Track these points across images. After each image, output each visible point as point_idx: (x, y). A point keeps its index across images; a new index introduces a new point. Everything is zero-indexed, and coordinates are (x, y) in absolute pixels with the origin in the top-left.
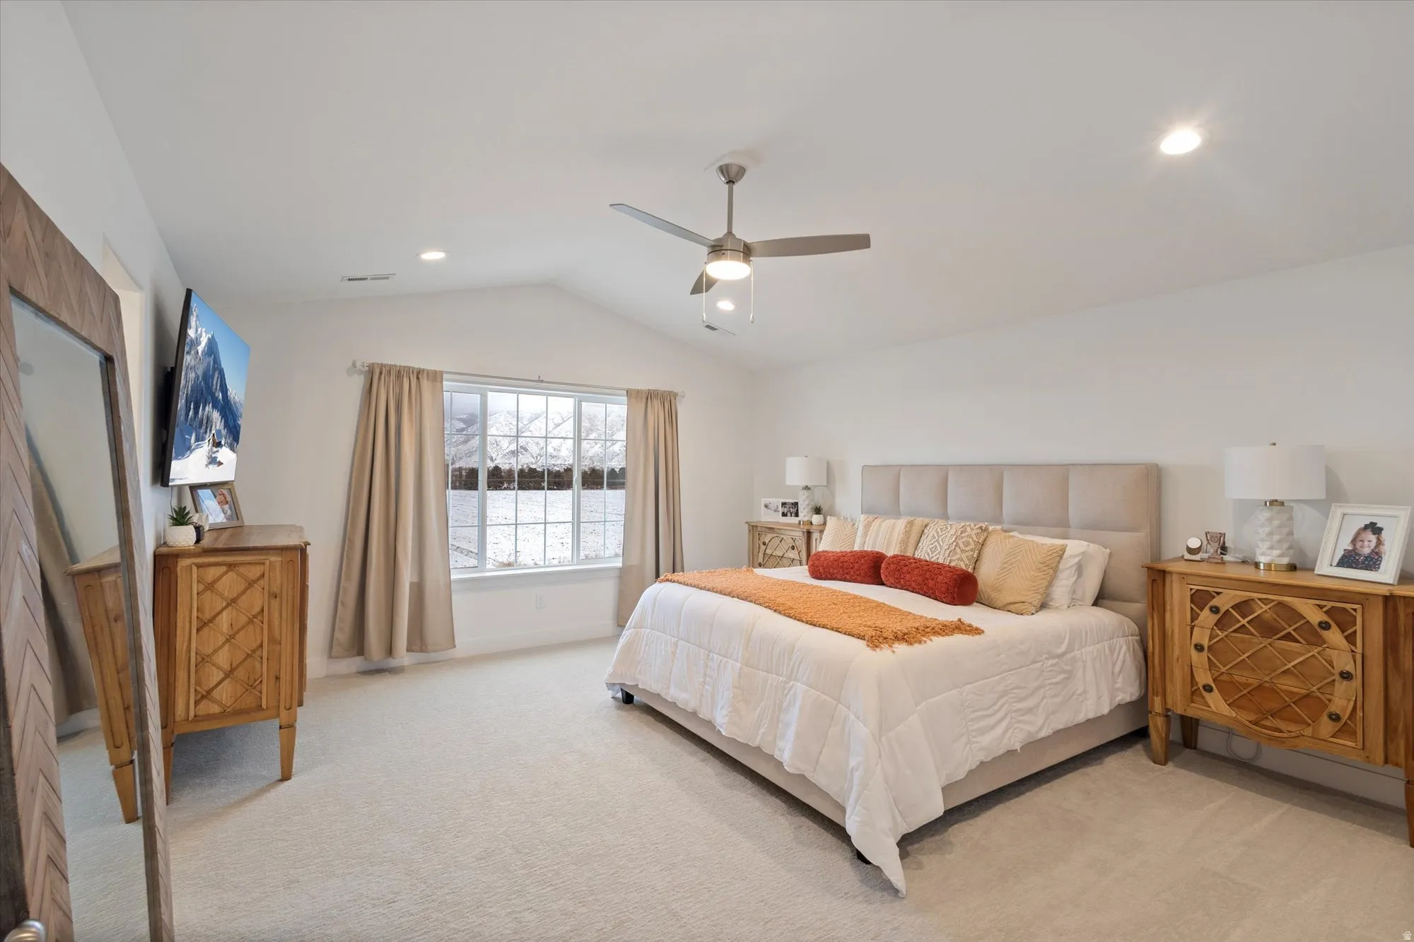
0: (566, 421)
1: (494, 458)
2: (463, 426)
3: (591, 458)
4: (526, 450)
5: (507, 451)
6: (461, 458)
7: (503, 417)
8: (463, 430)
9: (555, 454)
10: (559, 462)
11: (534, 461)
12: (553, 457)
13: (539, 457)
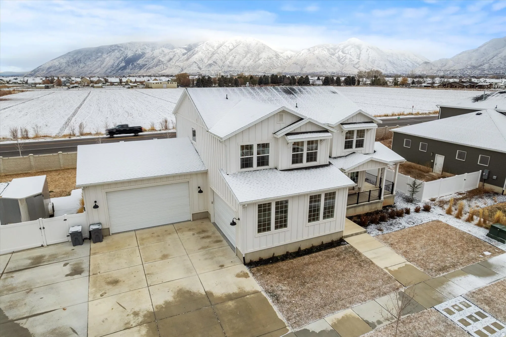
0: (235, 47)
1: (201, 68)
2: (185, 51)
3: (248, 67)
4: (216, 63)
5: (207, 64)
6: (186, 68)
7: (204, 46)
8: (185, 54)
9: (230, 65)
10: (232, 69)
11: (220, 69)
12: (229, 67)
13: (222, 67)
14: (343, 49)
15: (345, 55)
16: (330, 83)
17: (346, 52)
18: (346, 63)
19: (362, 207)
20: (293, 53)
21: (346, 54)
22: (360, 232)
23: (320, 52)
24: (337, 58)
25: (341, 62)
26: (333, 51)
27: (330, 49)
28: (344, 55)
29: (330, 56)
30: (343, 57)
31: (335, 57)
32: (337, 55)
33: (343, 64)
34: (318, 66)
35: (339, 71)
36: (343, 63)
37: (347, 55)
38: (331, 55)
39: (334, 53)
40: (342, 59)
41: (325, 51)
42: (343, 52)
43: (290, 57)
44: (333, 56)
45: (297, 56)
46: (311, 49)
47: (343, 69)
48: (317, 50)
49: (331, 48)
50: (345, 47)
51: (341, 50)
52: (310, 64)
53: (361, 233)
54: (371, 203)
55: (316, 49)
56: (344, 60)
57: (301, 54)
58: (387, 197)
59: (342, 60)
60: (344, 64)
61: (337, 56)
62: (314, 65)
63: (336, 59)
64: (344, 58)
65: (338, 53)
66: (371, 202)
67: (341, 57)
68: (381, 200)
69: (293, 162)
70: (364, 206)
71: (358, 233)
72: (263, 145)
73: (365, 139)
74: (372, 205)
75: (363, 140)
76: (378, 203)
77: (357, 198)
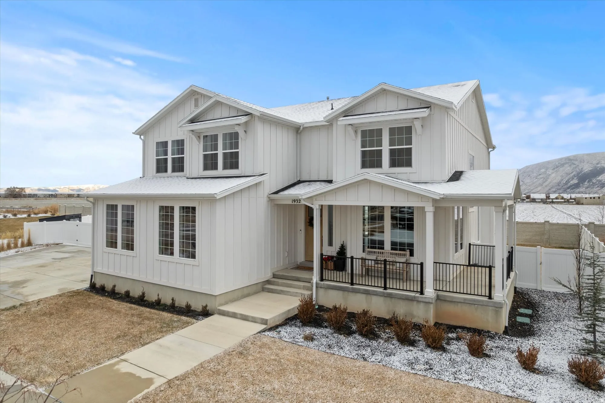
19: (364, 296)
22: (253, 317)
54: (390, 296)
58: (465, 299)
66: (389, 291)
68: (424, 296)
69: (206, 168)
70: (369, 296)
71: (247, 316)
72: (178, 141)
73: (414, 147)
74: (393, 300)
75: (410, 149)
76: (415, 303)
77: (383, 272)
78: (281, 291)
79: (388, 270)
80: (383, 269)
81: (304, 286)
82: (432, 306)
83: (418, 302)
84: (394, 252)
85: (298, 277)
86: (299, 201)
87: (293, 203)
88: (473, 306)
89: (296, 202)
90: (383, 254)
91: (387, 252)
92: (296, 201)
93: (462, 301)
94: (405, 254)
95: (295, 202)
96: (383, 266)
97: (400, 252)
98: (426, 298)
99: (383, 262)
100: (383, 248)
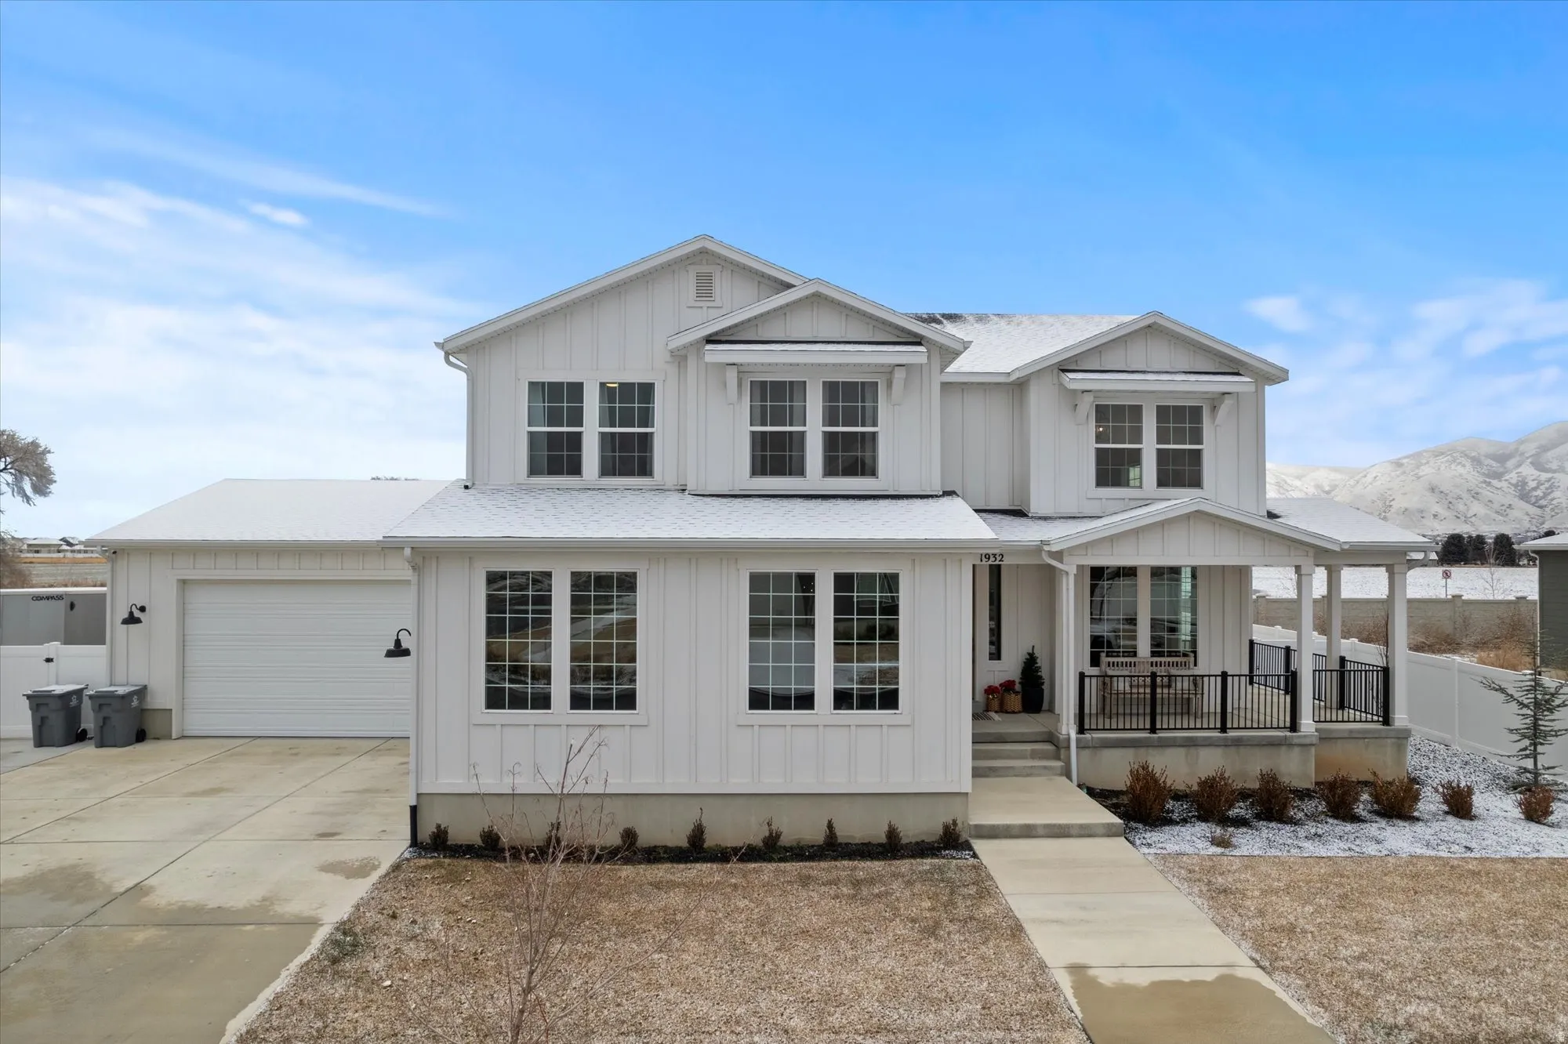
14: (1537, 455)
15: (1549, 475)
16: (1469, 556)
17: (1554, 466)
18: (1554, 502)
19: (1182, 751)
20: (1336, 476)
21: (1554, 471)
22: (1081, 826)
23: (1442, 469)
24: (1516, 486)
25: (1533, 500)
26: (1494, 464)
27: (1483, 458)
28: (1544, 476)
29: (1485, 482)
30: (1540, 484)
31: (1504, 484)
32: (1513, 477)
33: (1541, 507)
34: (1435, 516)
35: (1527, 532)
36: (1543, 502)
37: (1555, 475)
38: (1488, 476)
39: (1501, 470)
40: (1535, 489)
41: (1464, 466)
42: (1539, 466)
43: (1327, 488)
44: (1495, 482)
45: (1353, 487)
46: (1405, 461)
47: (1543, 523)
48: (1428, 463)
49: (1488, 456)
50: (1544, 449)
51: (1529, 460)
52: (1406, 509)
53: (1086, 832)
54: (1238, 743)
55: (1424, 461)
56: (1545, 495)
57: (1369, 478)
58: (1351, 731)
59: (1539, 493)
60: (1546, 506)
61: (1514, 481)
62: (1422, 511)
63: (1512, 490)
64: (1547, 485)
65: (1519, 470)
66: (1231, 734)
67: (1532, 484)
68: (1299, 734)
69: (760, 467)
70: (1193, 750)
71: (1068, 826)
72: (626, 388)
73: (1207, 447)
74: (1242, 750)
75: (1198, 452)
76: (1284, 748)
77: (1148, 702)
78: (991, 769)
79: (1159, 696)
80: (1148, 696)
81: (1033, 751)
82: (1313, 750)
83: (1291, 745)
84: (1158, 659)
85: (1001, 734)
86: (999, 558)
87: (984, 562)
88: (1361, 741)
89: (992, 559)
90: (1135, 666)
91: (1145, 660)
92: (991, 557)
93: (1346, 735)
94: (1185, 662)
95: (989, 558)
96: (1148, 690)
97: (1171, 659)
98: (1305, 736)
99: (1148, 680)
100: (1135, 654)
